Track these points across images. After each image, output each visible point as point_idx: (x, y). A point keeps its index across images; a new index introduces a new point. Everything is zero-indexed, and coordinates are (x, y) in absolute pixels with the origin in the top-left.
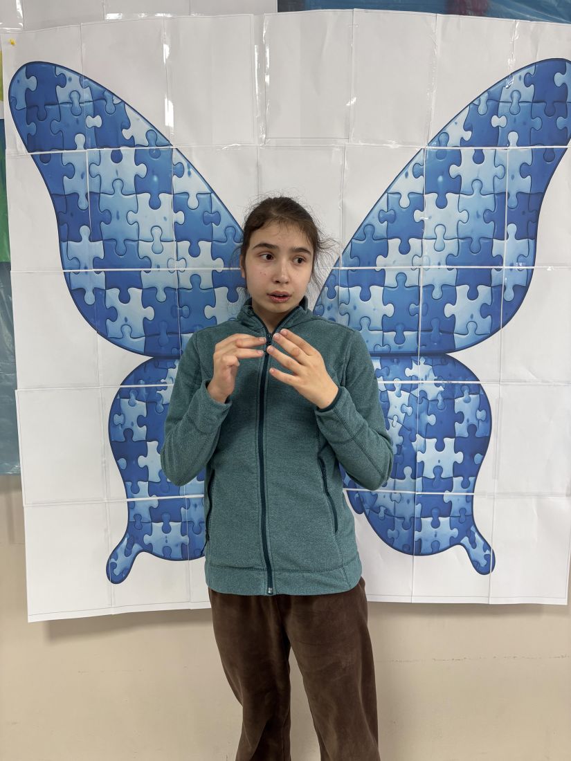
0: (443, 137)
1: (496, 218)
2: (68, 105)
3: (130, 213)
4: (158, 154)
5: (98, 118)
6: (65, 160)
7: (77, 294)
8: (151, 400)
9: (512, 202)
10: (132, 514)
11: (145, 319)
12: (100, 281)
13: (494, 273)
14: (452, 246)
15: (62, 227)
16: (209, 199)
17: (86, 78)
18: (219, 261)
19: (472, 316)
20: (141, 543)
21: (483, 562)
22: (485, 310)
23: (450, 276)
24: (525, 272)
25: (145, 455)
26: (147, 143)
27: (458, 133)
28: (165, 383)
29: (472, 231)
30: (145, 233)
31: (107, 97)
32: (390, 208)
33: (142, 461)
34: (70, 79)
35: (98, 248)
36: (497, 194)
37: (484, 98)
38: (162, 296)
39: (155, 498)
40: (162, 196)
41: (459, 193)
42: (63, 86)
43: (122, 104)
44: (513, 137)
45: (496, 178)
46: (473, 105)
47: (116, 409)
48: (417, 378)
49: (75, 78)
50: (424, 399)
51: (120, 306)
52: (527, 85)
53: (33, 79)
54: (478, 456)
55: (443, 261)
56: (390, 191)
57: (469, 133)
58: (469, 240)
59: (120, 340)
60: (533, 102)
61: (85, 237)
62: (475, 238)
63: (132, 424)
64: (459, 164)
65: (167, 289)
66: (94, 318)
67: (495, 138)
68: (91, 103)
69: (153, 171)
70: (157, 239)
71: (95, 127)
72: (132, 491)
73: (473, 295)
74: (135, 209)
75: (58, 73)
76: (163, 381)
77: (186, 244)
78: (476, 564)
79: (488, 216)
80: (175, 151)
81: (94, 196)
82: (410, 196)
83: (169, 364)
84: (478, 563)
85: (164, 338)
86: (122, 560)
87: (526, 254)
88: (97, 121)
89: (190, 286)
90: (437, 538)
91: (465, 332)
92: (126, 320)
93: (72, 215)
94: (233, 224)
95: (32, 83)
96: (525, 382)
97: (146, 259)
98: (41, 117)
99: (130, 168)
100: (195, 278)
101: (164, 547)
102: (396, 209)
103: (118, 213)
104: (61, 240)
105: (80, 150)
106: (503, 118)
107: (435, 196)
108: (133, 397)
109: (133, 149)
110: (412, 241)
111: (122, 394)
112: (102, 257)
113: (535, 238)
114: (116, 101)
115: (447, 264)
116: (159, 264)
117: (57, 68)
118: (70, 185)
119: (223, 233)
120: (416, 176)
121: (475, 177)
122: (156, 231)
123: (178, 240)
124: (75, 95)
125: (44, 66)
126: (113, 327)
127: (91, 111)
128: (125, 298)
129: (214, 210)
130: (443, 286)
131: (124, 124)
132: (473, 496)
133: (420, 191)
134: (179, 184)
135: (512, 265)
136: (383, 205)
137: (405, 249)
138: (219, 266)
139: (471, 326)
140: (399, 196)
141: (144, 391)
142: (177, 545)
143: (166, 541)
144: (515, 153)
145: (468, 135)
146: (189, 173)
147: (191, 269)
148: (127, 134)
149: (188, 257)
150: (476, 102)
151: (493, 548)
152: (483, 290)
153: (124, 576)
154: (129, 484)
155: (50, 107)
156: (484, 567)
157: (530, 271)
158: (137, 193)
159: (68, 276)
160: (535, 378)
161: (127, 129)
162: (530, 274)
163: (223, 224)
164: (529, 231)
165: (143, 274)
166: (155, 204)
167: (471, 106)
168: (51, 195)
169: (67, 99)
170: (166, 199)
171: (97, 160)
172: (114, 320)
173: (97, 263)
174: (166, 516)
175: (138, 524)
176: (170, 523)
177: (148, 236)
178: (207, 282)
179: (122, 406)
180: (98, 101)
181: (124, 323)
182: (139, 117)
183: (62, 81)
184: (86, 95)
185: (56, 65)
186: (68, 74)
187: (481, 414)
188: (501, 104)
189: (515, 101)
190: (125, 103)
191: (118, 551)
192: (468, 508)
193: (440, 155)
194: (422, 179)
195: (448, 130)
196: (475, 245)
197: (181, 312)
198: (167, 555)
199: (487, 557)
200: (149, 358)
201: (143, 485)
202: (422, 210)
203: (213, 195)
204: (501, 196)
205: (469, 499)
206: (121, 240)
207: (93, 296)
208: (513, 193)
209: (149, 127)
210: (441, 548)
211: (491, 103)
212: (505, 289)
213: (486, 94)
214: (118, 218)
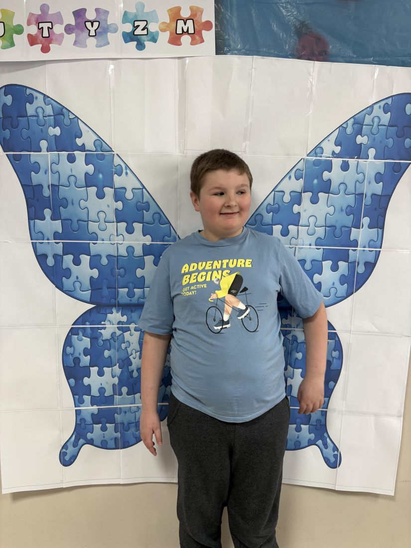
0: (318, 150)
1: (355, 212)
2: (35, 118)
3: (82, 201)
4: (102, 157)
5: (58, 128)
6: (33, 160)
7: (41, 258)
8: (94, 337)
9: (367, 201)
10: (79, 418)
11: (91, 278)
12: (59, 248)
13: (351, 252)
14: (320, 232)
15: (30, 209)
16: (141, 193)
17: (48, 97)
18: (148, 237)
19: (334, 284)
20: (85, 438)
21: (332, 460)
22: (343, 280)
23: (318, 254)
24: (374, 252)
25: (89, 377)
26: (94, 149)
27: (330, 147)
28: (105, 324)
29: (336, 221)
30: (93, 216)
31: (65, 113)
32: (275, 203)
33: (86, 381)
34: (37, 98)
35: (57, 226)
36: (358, 194)
37: (350, 123)
38: (104, 261)
39: (95, 407)
40: (106, 190)
41: (329, 193)
42: (31, 103)
43: (76, 119)
44: (372, 152)
45: (357, 183)
46: (342, 128)
47: (68, 342)
48: (290, 326)
49: (41, 97)
50: (295, 342)
51: (73, 268)
52: (386, 112)
53: (9, 97)
54: (331, 383)
55: (313, 243)
56: (277, 190)
57: (339, 148)
58: (333, 228)
59: (73, 293)
60: (389, 126)
61: (48, 217)
62: (338, 227)
63: (80, 354)
64: (330, 171)
65: (109, 256)
66: (54, 276)
67: (358, 152)
68: (53, 117)
69: (99, 170)
70: (102, 220)
71: (55, 135)
72: (79, 402)
73: (335, 268)
74: (85, 198)
75: (28, 93)
76: (103, 323)
77: (123, 225)
78: (327, 460)
79: (349, 211)
80: (116, 156)
81: (55, 188)
82: (292, 194)
83: (108, 311)
84: (329, 460)
85: (106, 292)
86: (71, 450)
87: (376, 240)
88: (57, 131)
89: (125, 254)
90: (300, 439)
91: (327, 295)
92: (77, 278)
93: (38, 200)
94: (159, 211)
95: (9, 100)
96: (369, 332)
97: (94, 235)
98: (14, 126)
99: (81, 167)
100: (130, 249)
101: (102, 441)
102: (280, 203)
103: (72, 200)
104: (30, 219)
105: (44, 152)
106: (366, 137)
107: (310, 194)
108: (81, 334)
109: (84, 153)
110: (290, 227)
111: (73, 331)
112: (60, 231)
113: (382, 228)
114: (72, 116)
115: (316, 246)
116: (104, 238)
117: (28, 89)
118: (36, 178)
119: (151, 218)
120: (297, 179)
121: (341, 182)
122: (102, 215)
123: (118, 222)
124: (40, 110)
125: (18, 87)
126: (67, 283)
127: (52, 122)
128: (77, 262)
129: (145, 201)
130: (313, 261)
131: (77, 134)
132: (326, 411)
133: (299, 190)
134: (118, 181)
135: (365, 247)
136: (270, 200)
137: (285, 233)
138: (148, 240)
139: (333, 290)
140: (283, 194)
141: (89, 330)
142: (111, 439)
143: (104, 437)
144: (372, 164)
145: (338, 149)
146: (127, 173)
147: (127, 243)
148: (79, 142)
149: (125, 234)
150: (344, 126)
151: (340, 450)
152: (342, 265)
153: (72, 461)
154: (77, 397)
155: (21, 119)
156: (333, 462)
157: (378, 252)
158: (87, 186)
159: (35, 245)
160: (377, 330)
161: (80, 137)
162: (378, 254)
163: (152, 211)
164: (378, 223)
165: (91, 245)
166: (101, 195)
167: (341, 128)
168: (22, 185)
169: (34, 113)
170: (108, 191)
171: (56, 160)
172: (68, 278)
173: (56, 236)
174: (103, 420)
175: (83, 425)
176: (107, 424)
177: (96, 218)
178: (138, 251)
179: (72, 341)
180: (58, 116)
181: (76, 280)
182: (89, 129)
183: (31, 99)
184: (49, 110)
185: (27, 87)
186: (35, 94)
187: (335, 354)
188: (364, 127)
189: (376, 124)
190: (78, 118)
191: (68, 444)
192: (323, 420)
193: (316, 163)
194: (301, 181)
195: (322, 145)
196: (338, 232)
197: (119, 272)
198: (104, 445)
199: (335, 456)
200: (94, 306)
201: (87, 398)
202: (299, 204)
203: (144, 190)
204: (360, 196)
205: (323, 413)
206: (75, 220)
207: (54, 260)
208: (369, 195)
209: (96, 138)
210: (301, 446)
211: (356, 126)
212: (358, 265)
213: (352, 120)
214: (73, 204)
